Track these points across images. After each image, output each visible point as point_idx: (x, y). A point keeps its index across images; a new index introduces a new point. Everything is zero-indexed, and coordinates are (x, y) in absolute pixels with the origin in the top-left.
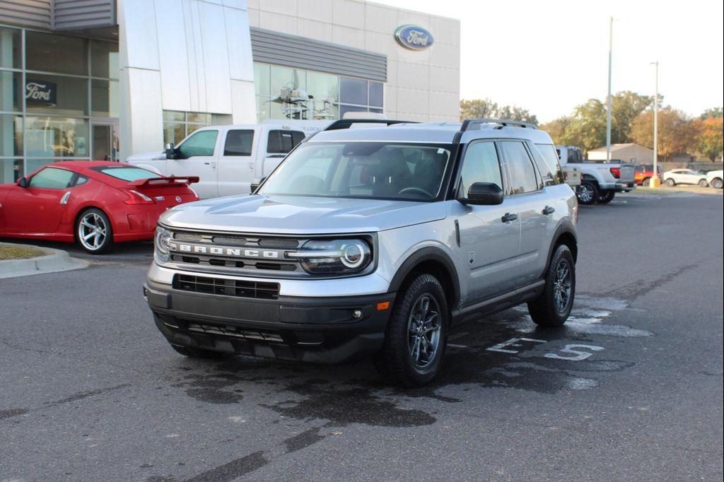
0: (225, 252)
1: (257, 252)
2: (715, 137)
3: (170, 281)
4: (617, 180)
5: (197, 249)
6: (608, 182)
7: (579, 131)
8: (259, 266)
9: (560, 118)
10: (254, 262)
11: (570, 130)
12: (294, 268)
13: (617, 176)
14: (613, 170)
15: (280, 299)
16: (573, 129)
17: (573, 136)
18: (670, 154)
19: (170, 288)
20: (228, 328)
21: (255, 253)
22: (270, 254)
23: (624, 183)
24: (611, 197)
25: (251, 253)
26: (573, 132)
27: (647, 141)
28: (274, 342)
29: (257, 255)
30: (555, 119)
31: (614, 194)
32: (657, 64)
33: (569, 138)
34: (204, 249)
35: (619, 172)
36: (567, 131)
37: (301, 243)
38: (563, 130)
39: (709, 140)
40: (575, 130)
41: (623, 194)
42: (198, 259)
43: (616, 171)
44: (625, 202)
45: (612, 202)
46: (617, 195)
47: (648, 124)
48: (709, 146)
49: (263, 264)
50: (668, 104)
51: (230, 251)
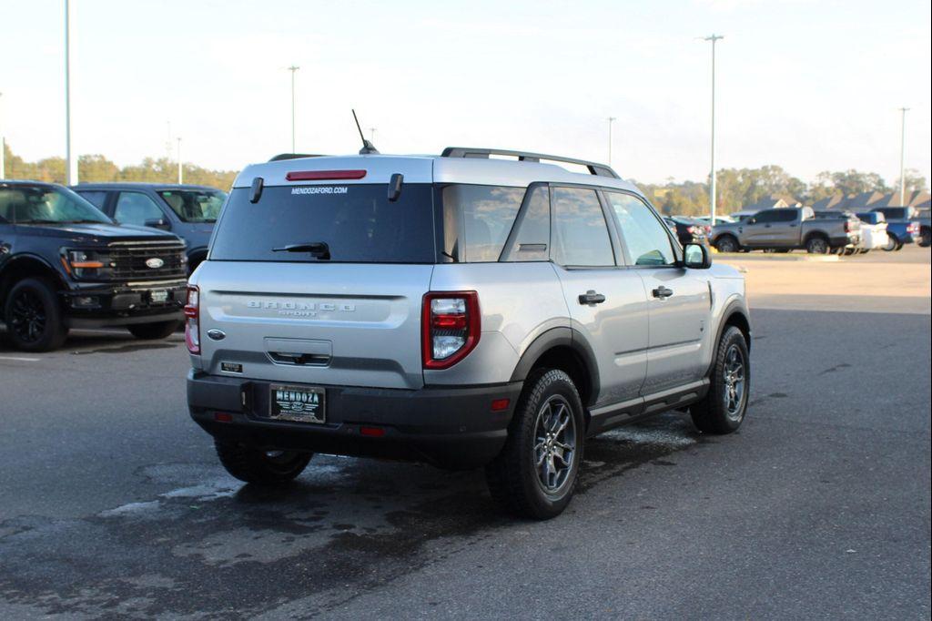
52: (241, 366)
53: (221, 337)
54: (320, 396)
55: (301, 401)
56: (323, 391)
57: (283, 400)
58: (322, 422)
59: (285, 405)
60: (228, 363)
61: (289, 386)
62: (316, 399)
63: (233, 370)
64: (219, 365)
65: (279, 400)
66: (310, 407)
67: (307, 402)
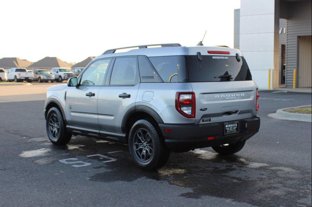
52: (210, 119)
53: (206, 109)
54: (237, 124)
55: (232, 127)
56: (238, 122)
57: (228, 128)
58: (239, 132)
59: (228, 129)
60: (205, 119)
61: (229, 122)
62: (236, 125)
63: (207, 121)
64: (202, 120)
65: (226, 128)
66: (235, 128)
67: (234, 127)
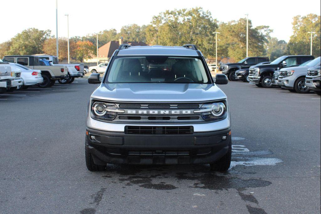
0: (159, 112)
1: (179, 111)
2: (82, 50)
3: (123, 130)
4: (78, 72)
5: (140, 112)
6: (74, 73)
7: (18, 48)
8: (179, 118)
9: (7, 41)
10: (176, 117)
11: (13, 48)
12: (198, 118)
13: (78, 70)
14: (76, 67)
15: (194, 134)
16: (14, 47)
17: (14, 51)
18: (63, 59)
19: (124, 134)
20: (157, 151)
21: (178, 112)
22: (186, 112)
23: (81, 73)
24: (73, 80)
25: (175, 112)
26: (14, 49)
27: (52, 52)
28: (182, 155)
29: (179, 113)
30: (4, 42)
31: (74, 79)
32: (68, 15)
33: (13, 51)
34: (145, 112)
35: (79, 68)
36: (11, 48)
37: (200, 105)
38: (9, 47)
39: (79, 51)
40: (15, 48)
41: (80, 78)
42: (140, 117)
43: (77, 67)
44: (77, 82)
45: (73, 82)
46: (76, 79)
47: (52, 44)
48: (79, 55)
49: (181, 117)
50: (53, 35)
51: (162, 112)
